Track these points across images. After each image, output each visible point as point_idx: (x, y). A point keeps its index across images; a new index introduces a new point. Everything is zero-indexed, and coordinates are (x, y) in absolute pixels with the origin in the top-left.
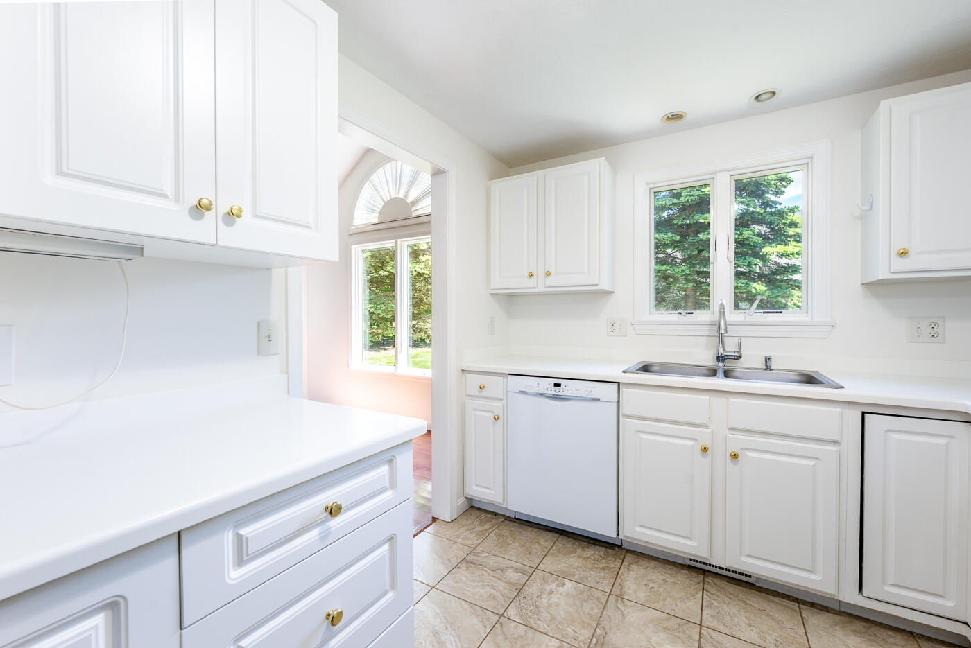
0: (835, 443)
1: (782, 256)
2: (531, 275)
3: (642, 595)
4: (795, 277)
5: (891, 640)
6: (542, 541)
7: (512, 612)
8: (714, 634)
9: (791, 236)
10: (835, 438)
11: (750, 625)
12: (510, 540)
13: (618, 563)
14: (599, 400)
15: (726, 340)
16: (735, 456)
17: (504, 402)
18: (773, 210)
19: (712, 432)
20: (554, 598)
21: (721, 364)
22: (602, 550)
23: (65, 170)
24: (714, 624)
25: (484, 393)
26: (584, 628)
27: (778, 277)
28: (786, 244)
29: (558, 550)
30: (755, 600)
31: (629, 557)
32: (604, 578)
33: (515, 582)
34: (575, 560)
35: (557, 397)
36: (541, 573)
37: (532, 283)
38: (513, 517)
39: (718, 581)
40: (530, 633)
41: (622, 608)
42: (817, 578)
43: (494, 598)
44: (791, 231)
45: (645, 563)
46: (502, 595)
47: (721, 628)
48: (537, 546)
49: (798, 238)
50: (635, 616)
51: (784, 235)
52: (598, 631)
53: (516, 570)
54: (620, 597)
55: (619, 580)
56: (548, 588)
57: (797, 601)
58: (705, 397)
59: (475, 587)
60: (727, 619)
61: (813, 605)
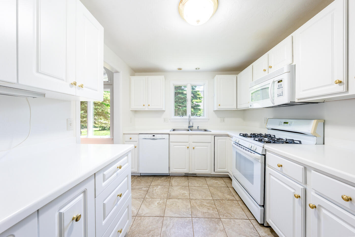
0: (210, 143)
1: (197, 102)
2: (144, 105)
3: (176, 184)
4: (199, 107)
5: (218, 179)
6: (150, 179)
7: (147, 196)
8: (191, 187)
9: (198, 98)
10: (210, 142)
11: (197, 183)
12: (141, 181)
13: (170, 179)
14: (165, 139)
15: (190, 123)
16: (194, 148)
17: (138, 142)
18: (194, 91)
19: (189, 144)
20: (157, 190)
21: (189, 128)
22: (165, 177)
23: (40, 71)
24: (191, 185)
25: (131, 140)
26: (165, 194)
27: (196, 108)
28: (197, 99)
29: (155, 180)
30: (197, 179)
31: (171, 177)
32: (167, 183)
33: (145, 190)
34: (159, 181)
35: (154, 139)
36: (151, 186)
37: (144, 107)
38: (140, 175)
39: (190, 177)
40: (153, 199)
41: (172, 188)
42: (208, 171)
43: (141, 195)
44: (198, 96)
45: (175, 177)
46: (143, 194)
47: (192, 185)
48: (149, 181)
49: (199, 98)
50: (175, 188)
51: (196, 97)
52: (169, 194)
53: (145, 187)
54: (172, 186)
55: (170, 183)
56: (155, 189)
57: (204, 177)
58: (188, 136)
59: (135, 194)
60: (193, 184)
61: (207, 177)
